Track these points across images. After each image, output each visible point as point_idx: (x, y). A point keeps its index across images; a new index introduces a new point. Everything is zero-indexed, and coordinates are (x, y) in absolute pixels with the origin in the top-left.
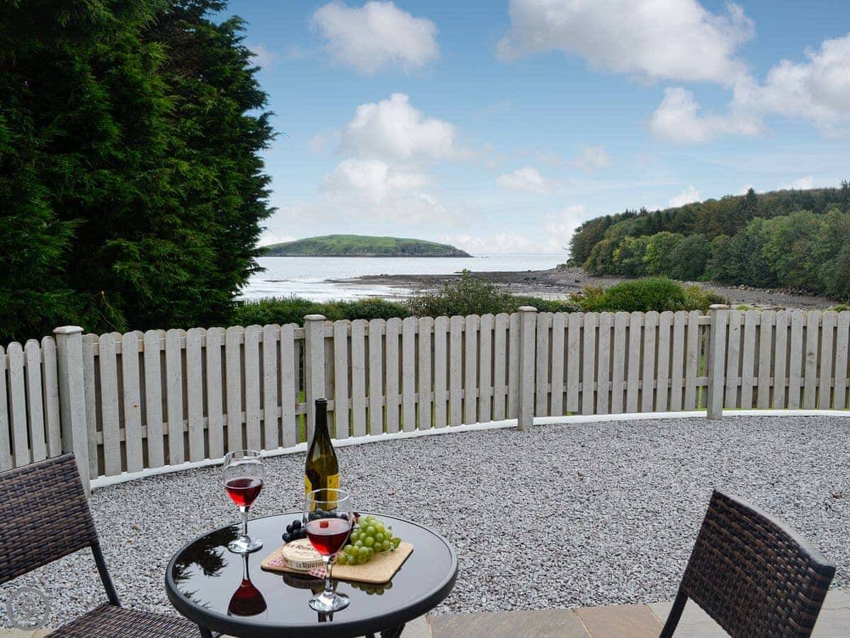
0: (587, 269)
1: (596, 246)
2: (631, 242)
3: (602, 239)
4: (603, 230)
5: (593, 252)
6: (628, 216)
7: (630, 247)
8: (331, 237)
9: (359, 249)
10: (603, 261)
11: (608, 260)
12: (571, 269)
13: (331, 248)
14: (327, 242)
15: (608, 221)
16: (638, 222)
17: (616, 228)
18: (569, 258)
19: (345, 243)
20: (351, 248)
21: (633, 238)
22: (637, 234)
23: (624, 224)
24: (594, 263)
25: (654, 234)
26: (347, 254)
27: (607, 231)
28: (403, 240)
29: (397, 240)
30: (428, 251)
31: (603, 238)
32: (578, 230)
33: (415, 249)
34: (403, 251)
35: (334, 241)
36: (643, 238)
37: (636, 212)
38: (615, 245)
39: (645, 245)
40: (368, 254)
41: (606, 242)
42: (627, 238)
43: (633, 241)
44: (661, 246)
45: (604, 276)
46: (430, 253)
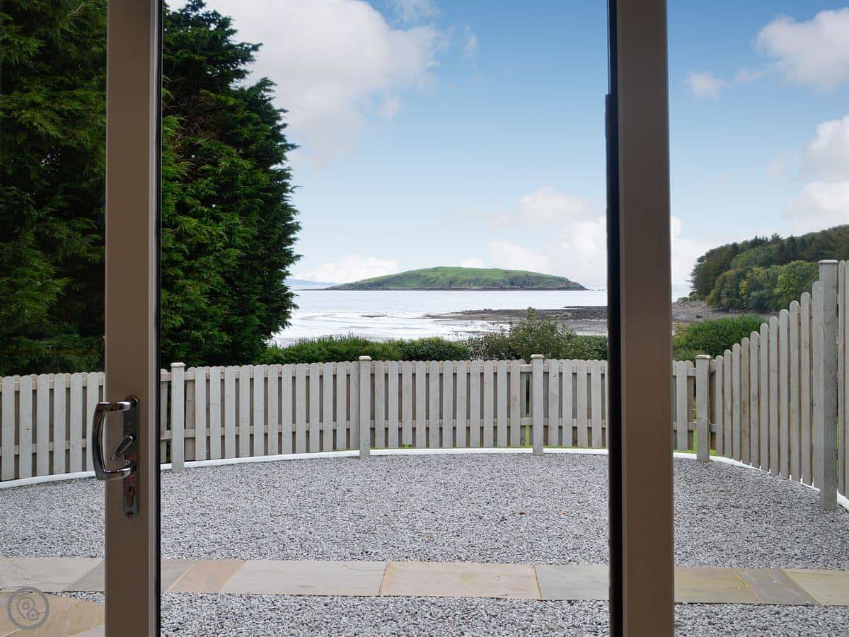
0: (711, 303)
1: (720, 278)
2: (760, 272)
3: (728, 270)
4: (729, 260)
5: (717, 283)
6: (757, 243)
7: (758, 278)
8: (436, 270)
9: (464, 282)
10: (728, 294)
11: (734, 294)
12: (694, 303)
13: (435, 281)
14: (431, 275)
15: (735, 250)
16: (768, 250)
17: (743, 257)
18: (691, 291)
19: (450, 275)
20: (457, 280)
21: (762, 268)
22: (766, 263)
23: (752, 252)
24: (718, 297)
25: (786, 264)
26: (452, 287)
27: (734, 261)
28: (511, 271)
29: (506, 272)
30: (538, 283)
31: (729, 268)
32: (701, 260)
33: (525, 282)
34: (512, 284)
35: (438, 274)
36: (774, 268)
37: (767, 239)
38: (741, 276)
39: (776, 276)
40: (474, 287)
41: (731, 272)
42: (755, 269)
43: (762, 271)
44: (794, 277)
45: (731, 310)
46: (540, 286)
